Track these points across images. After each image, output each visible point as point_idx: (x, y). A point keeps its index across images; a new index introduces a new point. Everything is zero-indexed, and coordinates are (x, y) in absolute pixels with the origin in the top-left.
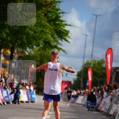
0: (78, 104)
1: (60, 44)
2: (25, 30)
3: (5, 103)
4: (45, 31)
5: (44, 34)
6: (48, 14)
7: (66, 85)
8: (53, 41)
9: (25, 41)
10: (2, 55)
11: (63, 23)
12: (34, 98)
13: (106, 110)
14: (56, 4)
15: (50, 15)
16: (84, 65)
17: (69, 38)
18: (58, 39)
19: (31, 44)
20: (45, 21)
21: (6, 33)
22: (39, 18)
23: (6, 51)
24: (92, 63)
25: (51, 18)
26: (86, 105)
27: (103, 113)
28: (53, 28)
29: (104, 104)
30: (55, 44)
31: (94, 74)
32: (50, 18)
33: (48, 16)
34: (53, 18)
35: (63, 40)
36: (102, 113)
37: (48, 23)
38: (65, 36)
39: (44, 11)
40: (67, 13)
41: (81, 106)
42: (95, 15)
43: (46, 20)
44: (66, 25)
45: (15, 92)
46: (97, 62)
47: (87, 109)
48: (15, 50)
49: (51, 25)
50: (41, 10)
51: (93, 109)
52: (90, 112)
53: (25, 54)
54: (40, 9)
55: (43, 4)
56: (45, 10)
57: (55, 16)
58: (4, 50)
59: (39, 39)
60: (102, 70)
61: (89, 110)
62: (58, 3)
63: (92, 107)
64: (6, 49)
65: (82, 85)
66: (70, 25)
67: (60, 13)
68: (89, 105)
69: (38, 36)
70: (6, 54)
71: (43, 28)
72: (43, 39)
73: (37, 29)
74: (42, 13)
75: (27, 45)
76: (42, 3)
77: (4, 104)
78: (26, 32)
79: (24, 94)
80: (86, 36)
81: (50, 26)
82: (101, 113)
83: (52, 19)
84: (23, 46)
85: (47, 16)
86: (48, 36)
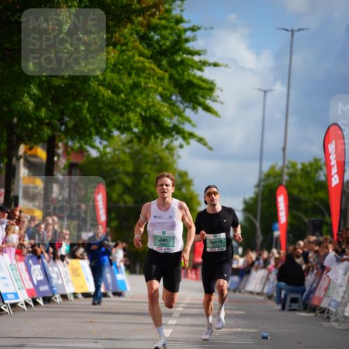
0: (251, 293)
1: (189, 121)
2: (87, 86)
3: (41, 302)
4: (143, 84)
5: (141, 93)
6: (152, 34)
8: (169, 113)
9: (88, 116)
10: (22, 161)
11: (197, 58)
12: (123, 281)
13: (333, 304)
15: (157, 37)
16: (260, 180)
17: (215, 101)
18: (181, 106)
19: (104, 124)
20: (142, 55)
21: (32, 97)
22: (124, 48)
23: (33, 151)
25: (161, 46)
26: (275, 295)
27: (325, 315)
28: (167, 76)
29: (326, 290)
30: (175, 120)
31: (293, 203)
33: (151, 40)
34: (164, 44)
35: (200, 109)
36: (322, 315)
37: (150, 63)
38: (204, 97)
39: (139, 28)
41: (260, 298)
42: (287, 30)
44: (204, 63)
46: (299, 166)
47: (279, 307)
48: (58, 148)
49: (159, 66)
50: (129, 26)
51: (295, 306)
52: (287, 314)
53: (89, 155)
54: (126, 22)
55: (133, 7)
56: (141, 23)
58: (28, 146)
59: (129, 109)
60: (316, 191)
61: (283, 308)
62: (178, 2)
63: (294, 300)
64: (32, 144)
66: (215, 65)
67: (186, 30)
68: (283, 293)
69: (123, 102)
70: (33, 160)
71: (138, 75)
72: (139, 110)
73: (121, 81)
74: (132, 34)
76: (130, 5)
77: (35, 303)
78: (91, 91)
80: (265, 92)
81: (158, 70)
82: (319, 315)
83: (164, 47)
84: (81, 132)
85: (148, 41)
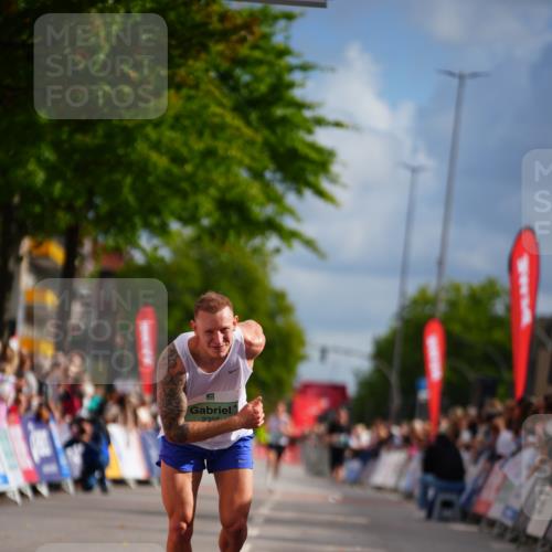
0: (379, 489)
1: (291, 212)
2: (129, 150)
3: (44, 490)
4: (221, 152)
5: (217, 165)
6: (238, 72)
7: (324, 403)
8: (261, 198)
9: (131, 199)
10: (24, 265)
11: (308, 114)
13: (509, 513)
14: (271, 26)
15: (246, 78)
16: (403, 308)
17: (334, 180)
18: (279, 188)
19: (156, 211)
20: (221, 105)
21: (42, 163)
22: (192, 92)
23: (43, 249)
24: (444, 296)
25: (251, 92)
27: (496, 530)
28: (259, 139)
29: (498, 489)
30: (269, 210)
31: (452, 349)
32: (244, 92)
33: (237, 81)
34: (257, 89)
35: (308, 193)
36: (491, 529)
37: (234, 117)
38: (316, 174)
39: (218, 61)
40: (322, 69)
41: (393, 497)
42: (451, 74)
43: (225, 101)
44: (320, 122)
45: (86, 438)
46: (465, 291)
48: (81, 244)
49: (248, 123)
50: (203, 56)
51: (447, 513)
52: (435, 525)
53: (131, 259)
54: (199, 52)
55: (211, 27)
56: (221, 54)
57: (269, 80)
59: (196, 188)
60: (490, 329)
61: (429, 516)
62: (282, 23)
63: (447, 504)
64: (40, 239)
65: (396, 401)
66: (338, 125)
67: (291, 69)
69: (190, 178)
70: (43, 263)
71: (214, 136)
72: (213, 192)
73: (186, 144)
74: (207, 71)
75: (138, 221)
76: (205, 24)
77: (35, 491)
78: (134, 157)
79: (128, 444)
80: (415, 170)
81: (244, 129)
82: (486, 530)
83: (256, 94)
84: (119, 222)
85: (231, 83)
86: (236, 176)
